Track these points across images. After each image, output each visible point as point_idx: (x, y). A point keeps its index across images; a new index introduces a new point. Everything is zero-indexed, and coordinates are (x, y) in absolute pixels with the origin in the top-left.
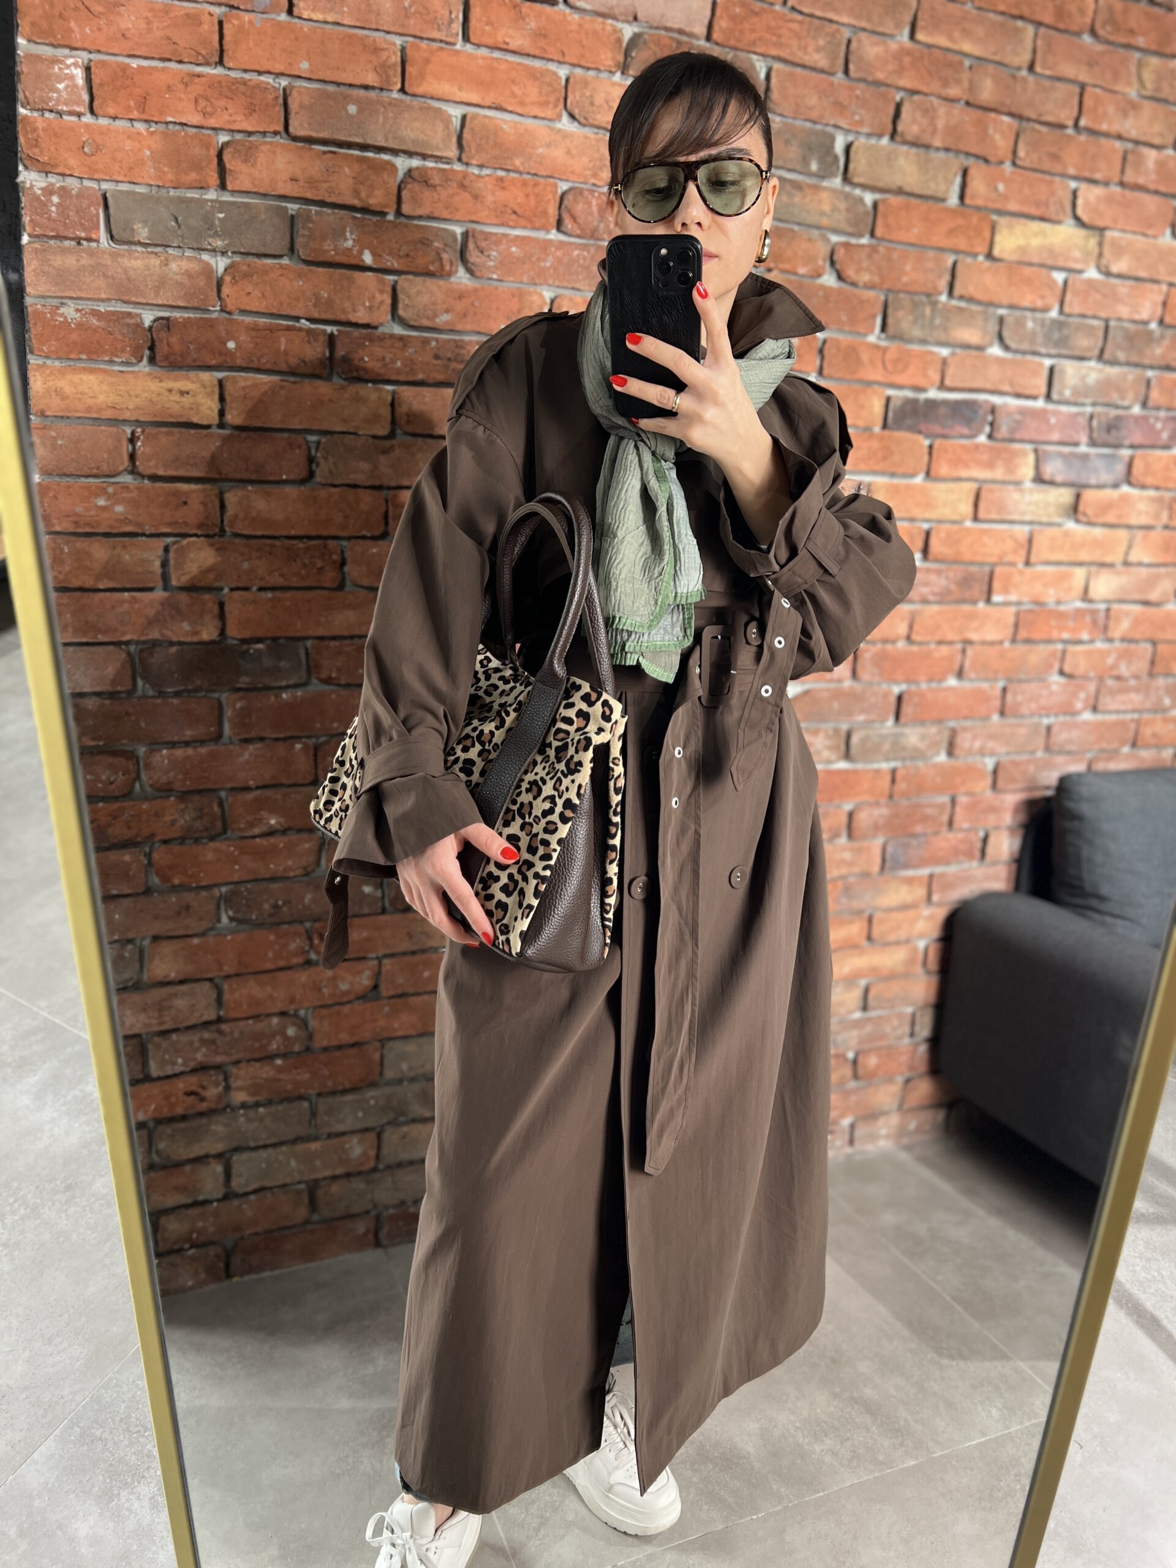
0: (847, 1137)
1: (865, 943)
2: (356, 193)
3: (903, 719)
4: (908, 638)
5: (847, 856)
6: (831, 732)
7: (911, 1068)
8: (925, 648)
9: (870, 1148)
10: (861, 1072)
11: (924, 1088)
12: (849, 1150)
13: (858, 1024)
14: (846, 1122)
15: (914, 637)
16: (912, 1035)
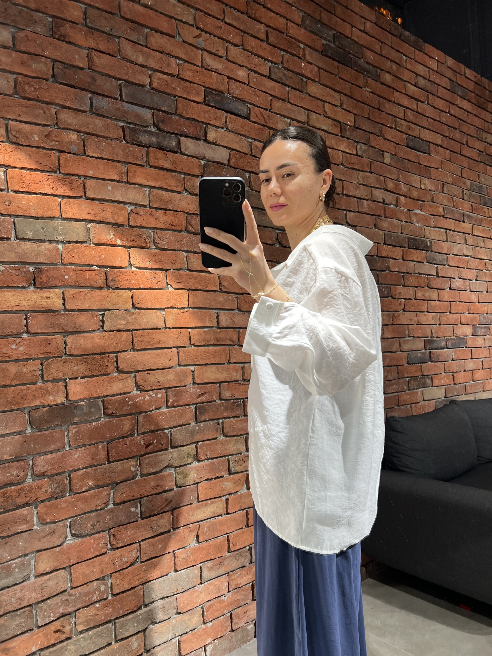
2: (113, 218)
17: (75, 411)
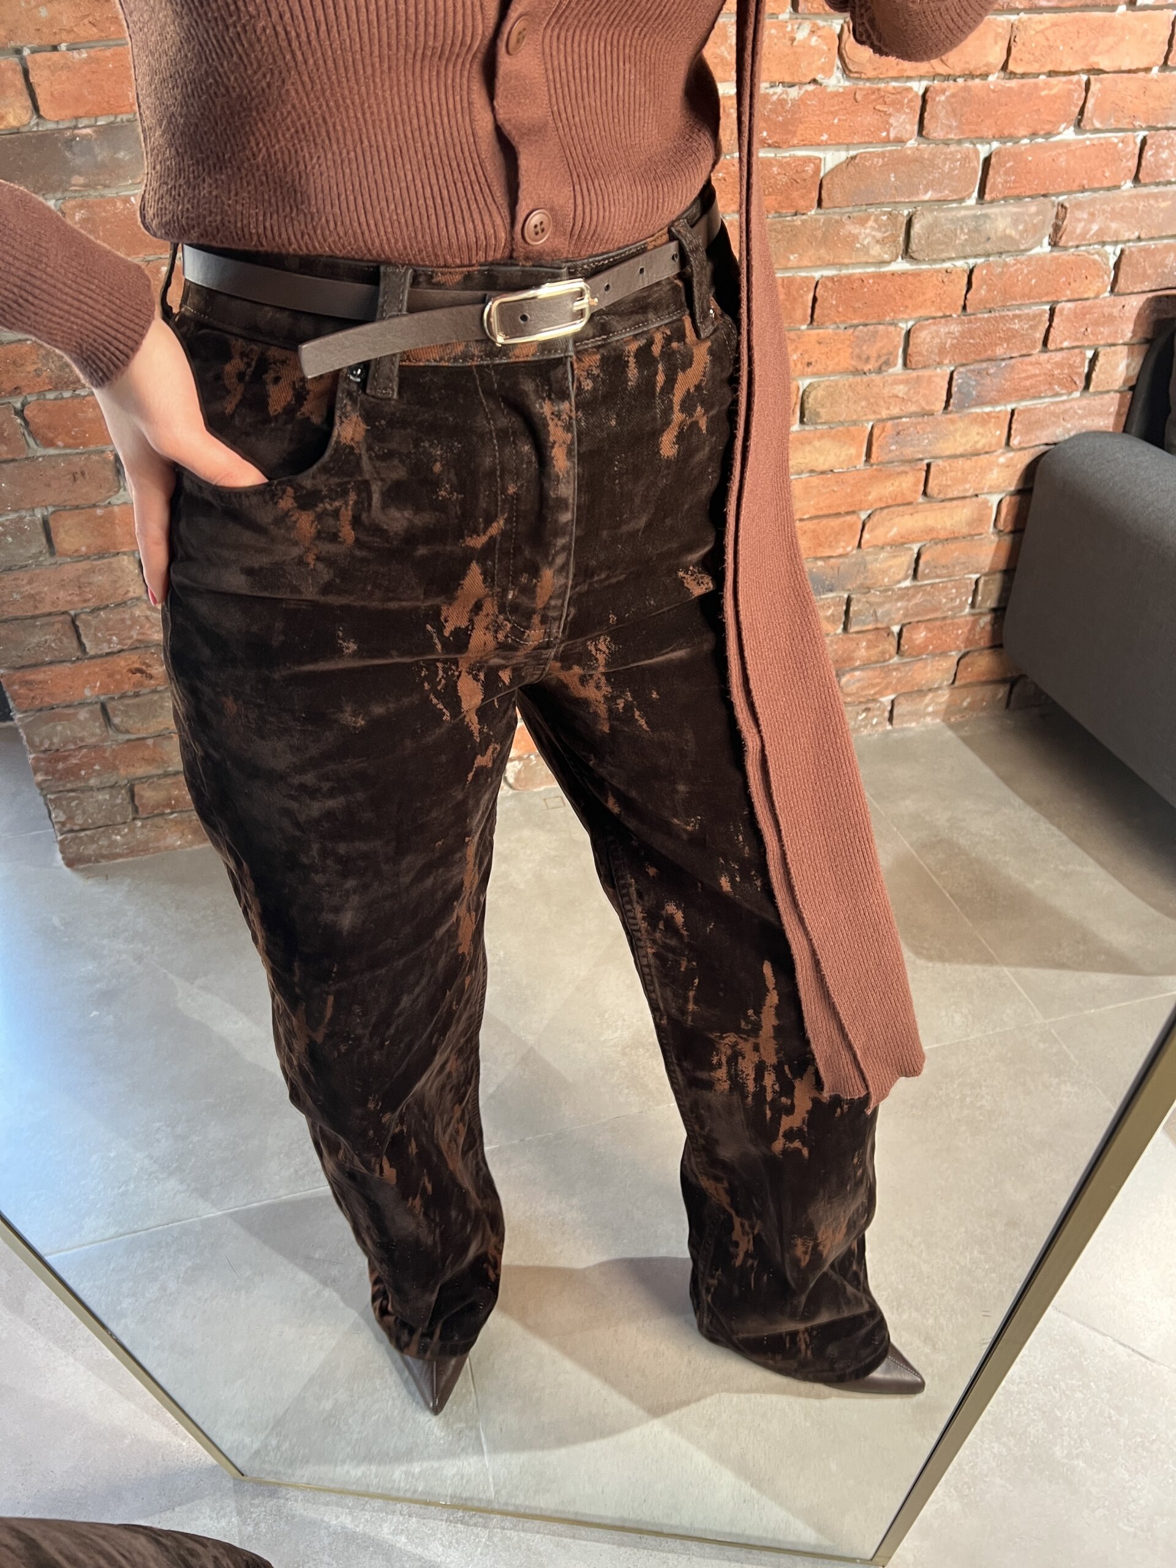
0: (887, 714)
1: (921, 499)
3: (987, 197)
4: (1005, 67)
5: (901, 390)
6: (884, 218)
7: (968, 641)
8: (1030, 81)
9: (913, 725)
10: (905, 647)
11: (983, 663)
12: (889, 727)
13: (905, 594)
14: (886, 700)
15: (1011, 67)
16: (973, 605)
17: (68, 154)
